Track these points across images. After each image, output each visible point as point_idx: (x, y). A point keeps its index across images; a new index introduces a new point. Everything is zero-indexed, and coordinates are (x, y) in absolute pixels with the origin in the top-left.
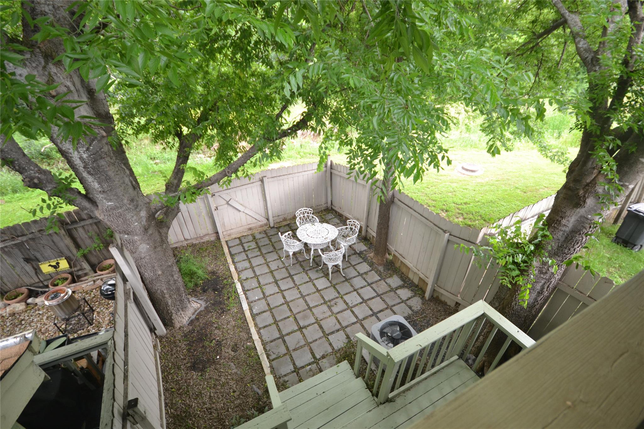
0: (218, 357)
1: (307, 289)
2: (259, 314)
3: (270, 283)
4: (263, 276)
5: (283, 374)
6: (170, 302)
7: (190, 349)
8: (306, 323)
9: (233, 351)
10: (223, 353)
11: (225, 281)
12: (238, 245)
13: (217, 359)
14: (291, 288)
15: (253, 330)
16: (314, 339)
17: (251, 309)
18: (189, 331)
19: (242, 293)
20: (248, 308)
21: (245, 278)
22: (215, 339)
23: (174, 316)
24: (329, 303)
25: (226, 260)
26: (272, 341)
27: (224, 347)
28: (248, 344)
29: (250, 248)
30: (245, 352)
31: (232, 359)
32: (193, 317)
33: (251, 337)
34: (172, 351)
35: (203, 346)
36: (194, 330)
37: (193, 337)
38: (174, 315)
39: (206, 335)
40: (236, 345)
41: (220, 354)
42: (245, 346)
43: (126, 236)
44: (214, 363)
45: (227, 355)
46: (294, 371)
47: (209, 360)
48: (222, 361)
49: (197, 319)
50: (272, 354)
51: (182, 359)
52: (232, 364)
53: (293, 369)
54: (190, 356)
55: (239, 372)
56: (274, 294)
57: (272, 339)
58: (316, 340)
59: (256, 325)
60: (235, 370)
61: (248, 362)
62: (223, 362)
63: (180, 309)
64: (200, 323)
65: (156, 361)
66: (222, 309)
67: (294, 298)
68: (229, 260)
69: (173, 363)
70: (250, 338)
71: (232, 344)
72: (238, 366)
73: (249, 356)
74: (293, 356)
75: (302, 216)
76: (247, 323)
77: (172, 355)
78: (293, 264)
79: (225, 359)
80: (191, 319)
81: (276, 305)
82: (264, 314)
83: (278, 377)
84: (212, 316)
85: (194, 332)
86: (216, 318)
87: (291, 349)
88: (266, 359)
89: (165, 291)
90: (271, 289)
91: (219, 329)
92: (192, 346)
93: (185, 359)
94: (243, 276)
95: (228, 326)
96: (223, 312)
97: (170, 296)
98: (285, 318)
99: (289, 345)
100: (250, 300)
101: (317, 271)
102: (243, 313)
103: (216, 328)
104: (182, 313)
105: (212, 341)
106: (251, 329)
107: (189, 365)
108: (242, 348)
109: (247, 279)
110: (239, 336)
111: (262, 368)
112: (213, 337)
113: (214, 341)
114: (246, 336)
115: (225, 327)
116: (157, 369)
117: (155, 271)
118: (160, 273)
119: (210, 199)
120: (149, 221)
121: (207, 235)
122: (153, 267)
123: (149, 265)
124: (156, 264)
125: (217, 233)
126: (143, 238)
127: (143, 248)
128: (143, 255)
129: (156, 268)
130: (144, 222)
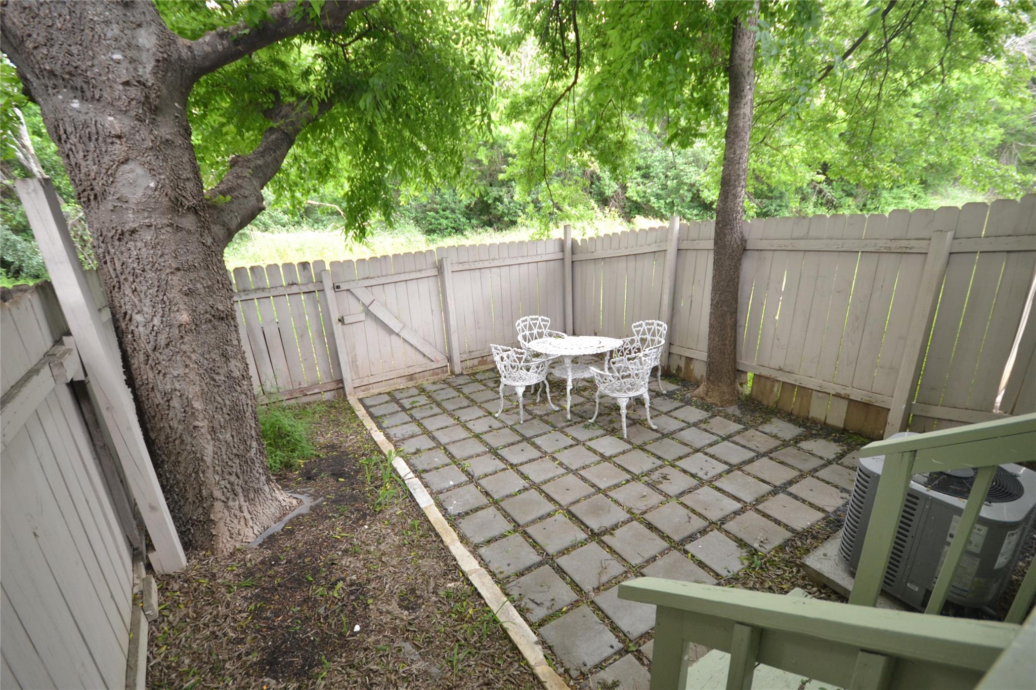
0: (357, 628)
1: (575, 458)
2: (467, 514)
3: (478, 455)
4: (458, 444)
5: (591, 661)
6: (209, 450)
7: (261, 609)
8: (607, 522)
9: (407, 608)
10: (373, 614)
11: (363, 460)
12: (387, 402)
13: (354, 634)
14: (534, 460)
15: (458, 550)
16: (648, 555)
17: (440, 505)
18: (262, 562)
19: (412, 475)
20: (432, 502)
21: (413, 450)
22: (344, 580)
23: (219, 512)
24: (646, 478)
25: (361, 425)
26: (521, 574)
27: (374, 597)
28: (451, 585)
29: (417, 404)
30: (446, 608)
31: (406, 631)
32: (277, 527)
33: (457, 567)
34: (199, 615)
35: (306, 600)
36: (277, 560)
37: (272, 577)
38: (218, 505)
39: (316, 571)
40: (413, 591)
41: (364, 620)
42: (442, 593)
43: (76, 104)
44: (342, 646)
45: (386, 619)
46: (626, 651)
47: (325, 640)
48: (372, 639)
49: (288, 533)
50: (531, 605)
51: (230, 641)
52: (408, 646)
53: (618, 646)
54: (258, 631)
55: (434, 670)
56: (495, 473)
57: (521, 566)
58: (654, 559)
59: (463, 539)
60: (419, 665)
61: (460, 636)
62: (378, 642)
63: (239, 490)
64: (298, 541)
65: (134, 642)
66: (358, 510)
67: (551, 475)
68: (369, 424)
69: (196, 656)
70: (453, 568)
71: (399, 588)
72: (427, 648)
73: (462, 620)
74: (603, 606)
75: (527, 333)
76: (437, 535)
77: (196, 630)
78: (524, 421)
79: (380, 632)
80: (270, 532)
81: (508, 492)
82: (480, 513)
83: (574, 673)
84: (333, 527)
85: (277, 563)
86: (344, 530)
87: (587, 587)
88: (520, 620)
89: (198, 405)
90: (482, 466)
91: (355, 554)
92: (269, 601)
93: (241, 641)
94: (409, 447)
95: (382, 547)
96: (364, 516)
97: (213, 430)
98: (541, 518)
99: (577, 579)
100: (435, 488)
101: (587, 427)
102: (421, 514)
103: (346, 551)
104: (245, 505)
105: (335, 584)
106: (452, 548)
107: (254, 658)
108: (434, 599)
109: (418, 451)
110: (418, 567)
111: (515, 648)
112: (339, 574)
113: (340, 584)
114: (440, 567)
115: (372, 548)
116: (131, 668)
117: (168, 306)
118: (184, 317)
119: (330, 293)
120: (163, 80)
121: (316, 384)
122: (162, 288)
123: (150, 274)
124: (175, 279)
125: (341, 381)
126: (135, 130)
127: (133, 184)
128: (131, 220)
129: (175, 294)
130: (147, 71)
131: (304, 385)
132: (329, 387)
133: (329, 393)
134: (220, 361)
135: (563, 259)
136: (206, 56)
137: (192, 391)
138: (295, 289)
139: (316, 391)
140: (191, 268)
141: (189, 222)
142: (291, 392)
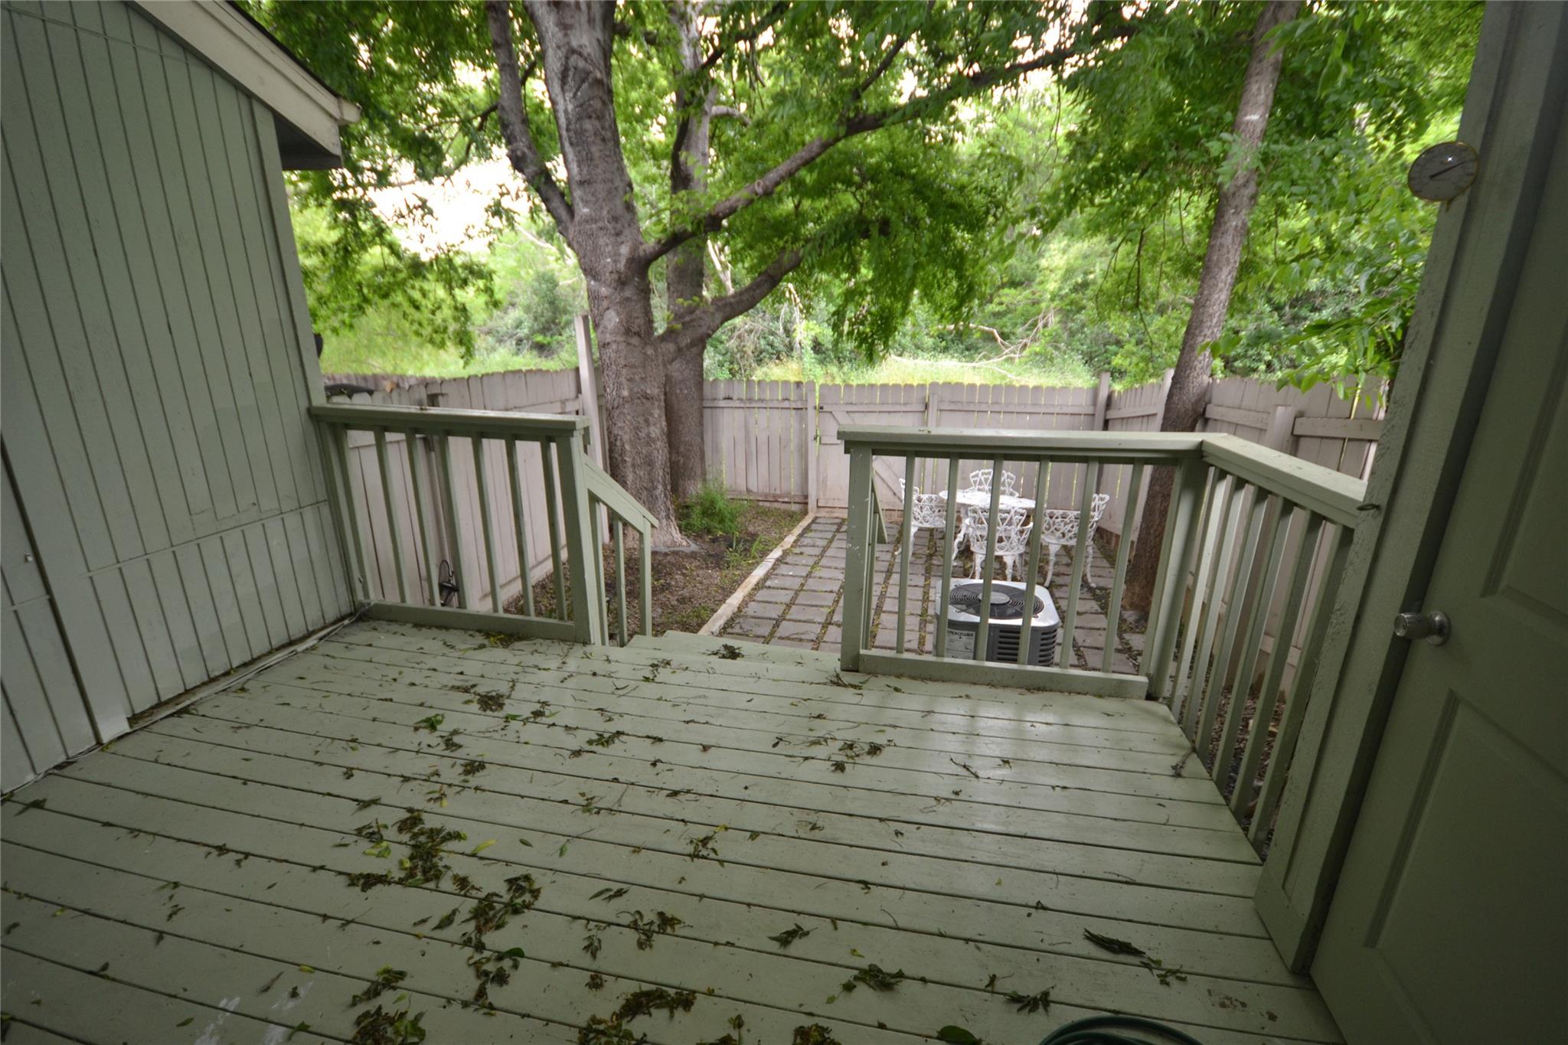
2: (774, 588)
4: (834, 559)
12: (832, 524)
15: (738, 596)
17: (764, 579)
19: (773, 560)
20: (761, 576)
25: (791, 530)
26: (754, 618)
28: (712, 605)
42: (703, 605)
49: (666, 554)
50: (737, 627)
56: (828, 579)
57: (760, 615)
59: (751, 595)
66: (717, 564)
68: (797, 532)
70: (723, 601)
76: (738, 587)
80: (657, 549)
81: (816, 589)
82: (782, 590)
84: (692, 563)
87: (777, 635)
95: (704, 581)
98: (814, 606)
99: (779, 631)
100: (777, 572)
102: (745, 577)
106: (736, 594)
115: (699, 579)
117: (619, 387)
118: (626, 393)
119: (811, 413)
120: (629, 268)
121: (788, 494)
122: (618, 375)
123: (614, 367)
124: (624, 371)
125: (806, 497)
126: (612, 294)
127: (610, 320)
128: (608, 338)
129: (623, 379)
130: (621, 266)
131: (778, 492)
132: (797, 500)
133: (797, 506)
134: (643, 424)
135: (1093, 415)
136: (651, 254)
137: (626, 438)
138: (786, 404)
139: (786, 500)
140: (633, 366)
141: (635, 341)
142: (766, 495)
